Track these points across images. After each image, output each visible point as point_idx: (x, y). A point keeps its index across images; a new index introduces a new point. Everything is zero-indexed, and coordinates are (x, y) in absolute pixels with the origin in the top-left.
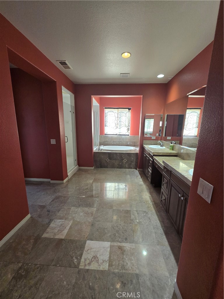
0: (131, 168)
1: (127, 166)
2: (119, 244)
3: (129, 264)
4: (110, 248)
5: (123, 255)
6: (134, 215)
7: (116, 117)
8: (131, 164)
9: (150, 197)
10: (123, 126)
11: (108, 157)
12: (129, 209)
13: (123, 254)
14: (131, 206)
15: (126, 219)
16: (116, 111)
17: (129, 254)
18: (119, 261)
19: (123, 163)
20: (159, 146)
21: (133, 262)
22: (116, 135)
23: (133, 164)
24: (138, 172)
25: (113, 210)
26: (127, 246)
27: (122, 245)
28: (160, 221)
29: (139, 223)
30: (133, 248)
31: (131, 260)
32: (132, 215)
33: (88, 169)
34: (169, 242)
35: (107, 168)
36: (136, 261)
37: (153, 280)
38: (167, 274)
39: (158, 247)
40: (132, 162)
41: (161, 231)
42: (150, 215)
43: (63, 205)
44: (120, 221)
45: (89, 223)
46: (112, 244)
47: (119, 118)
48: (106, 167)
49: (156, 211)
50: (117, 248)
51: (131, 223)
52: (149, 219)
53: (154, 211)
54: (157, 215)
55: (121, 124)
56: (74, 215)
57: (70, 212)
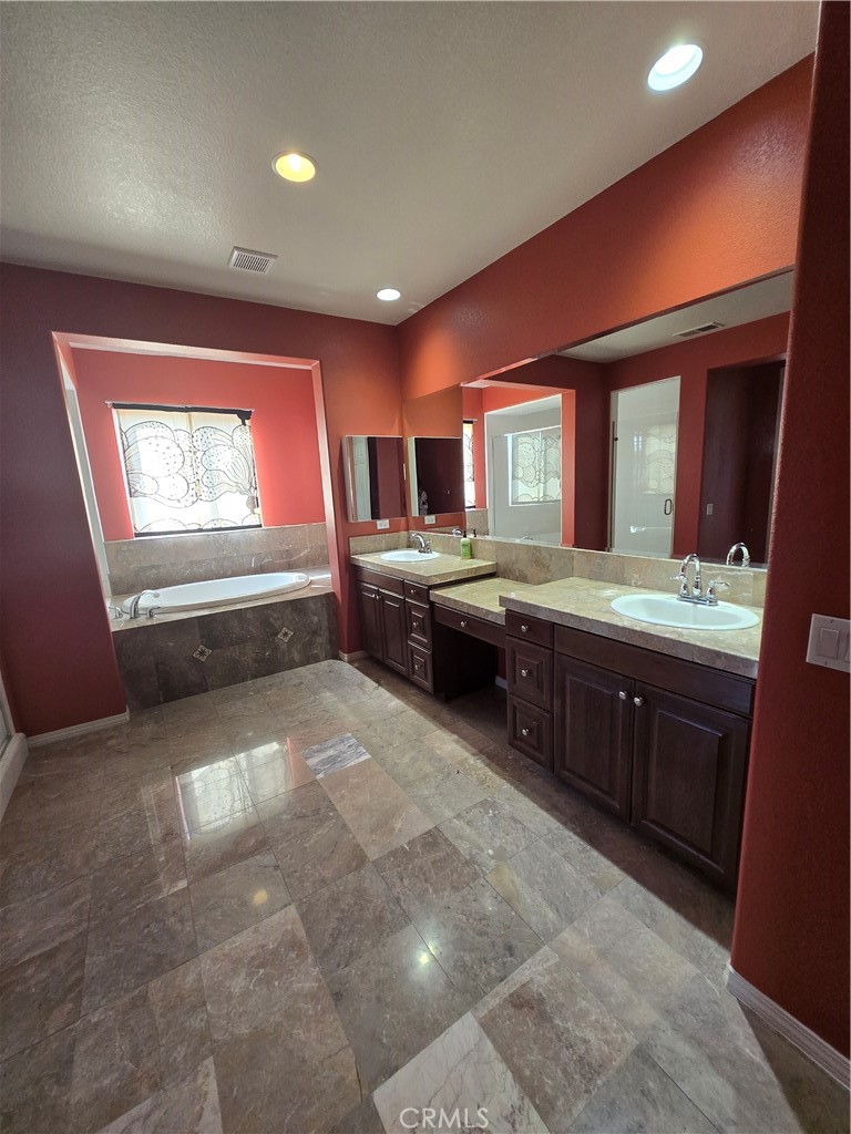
0: (316, 659)
1: (296, 656)
2: (505, 989)
3: (590, 1036)
4: (488, 1034)
5: (550, 1020)
6: (461, 838)
7: (186, 448)
8: (310, 644)
9: (457, 742)
10: (226, 488)
11: (202, 637)
12: (430, 826)
13: (543, 1017)
14: (427, 810)
15: (452, 871)
16: (178, 420)
17: (561, 999)
18: (556, 1058)
19: (276, 648)
20: (416, 552)
21: (593, 1018)
22: (200, 530)
23: (319, 640)
24: (348, 666)
25: (375, 863)
26: (533, 972)
27: (518, 986)
28: (547, 810)
29: (500, 855)
30: (557, 965)
31: (583, 1014)
32: (457, 843)
33: (98, 733)
34: (617, 862)
35: (206, 691)
36: (599, 1007)
37: (683, 1020)
38: (689, 968)
39: (607, 900)
40: (314, 633)
41: (574, 842)
42: (507, 807)
43: (76, 1014)
44: (436, 891)
45: (313, 997)
46: (483, 1012)
47: (199, 454)
48: (201, 688)
49: (512, 784)
50: (511, 1011)
51: (476, 876)
52: (516, 821)
53: (506, 786)
54: (526, 794)
55: (216, 481)
56: (197, 1023)
57: (161, 1023)
